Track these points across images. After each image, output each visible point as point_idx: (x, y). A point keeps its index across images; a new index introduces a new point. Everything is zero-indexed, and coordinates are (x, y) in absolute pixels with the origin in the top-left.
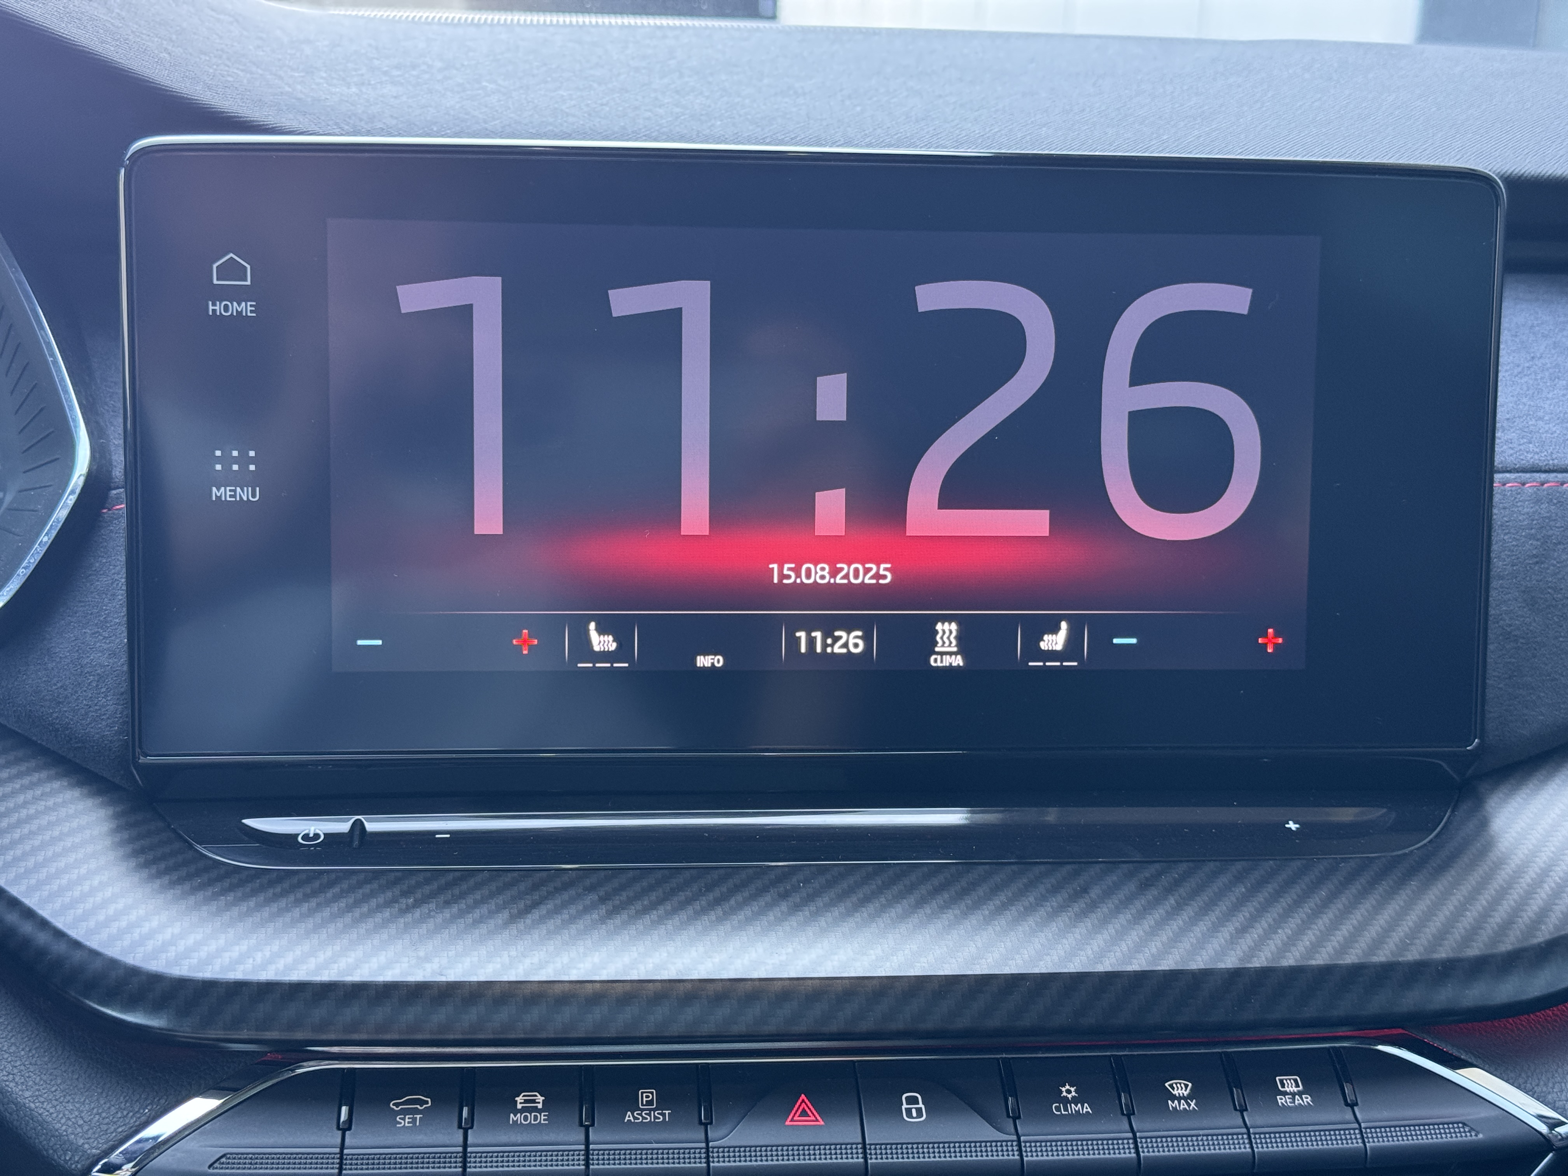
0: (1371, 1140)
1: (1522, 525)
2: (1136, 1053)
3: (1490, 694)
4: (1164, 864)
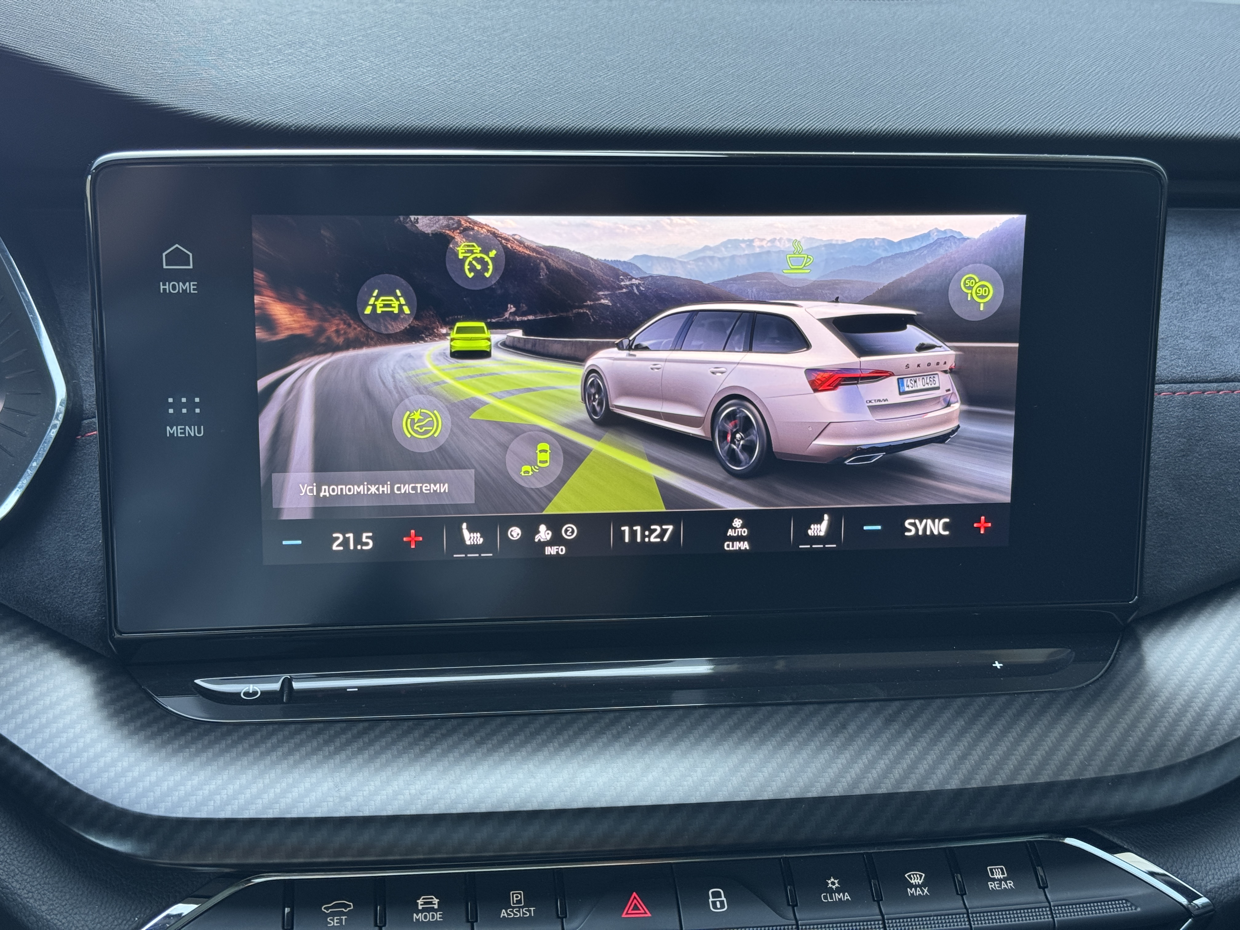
0: (1058, 915)
1: (1173, 426)
2: (883, 851)
3: (1147, 560)
4: (902, 702)
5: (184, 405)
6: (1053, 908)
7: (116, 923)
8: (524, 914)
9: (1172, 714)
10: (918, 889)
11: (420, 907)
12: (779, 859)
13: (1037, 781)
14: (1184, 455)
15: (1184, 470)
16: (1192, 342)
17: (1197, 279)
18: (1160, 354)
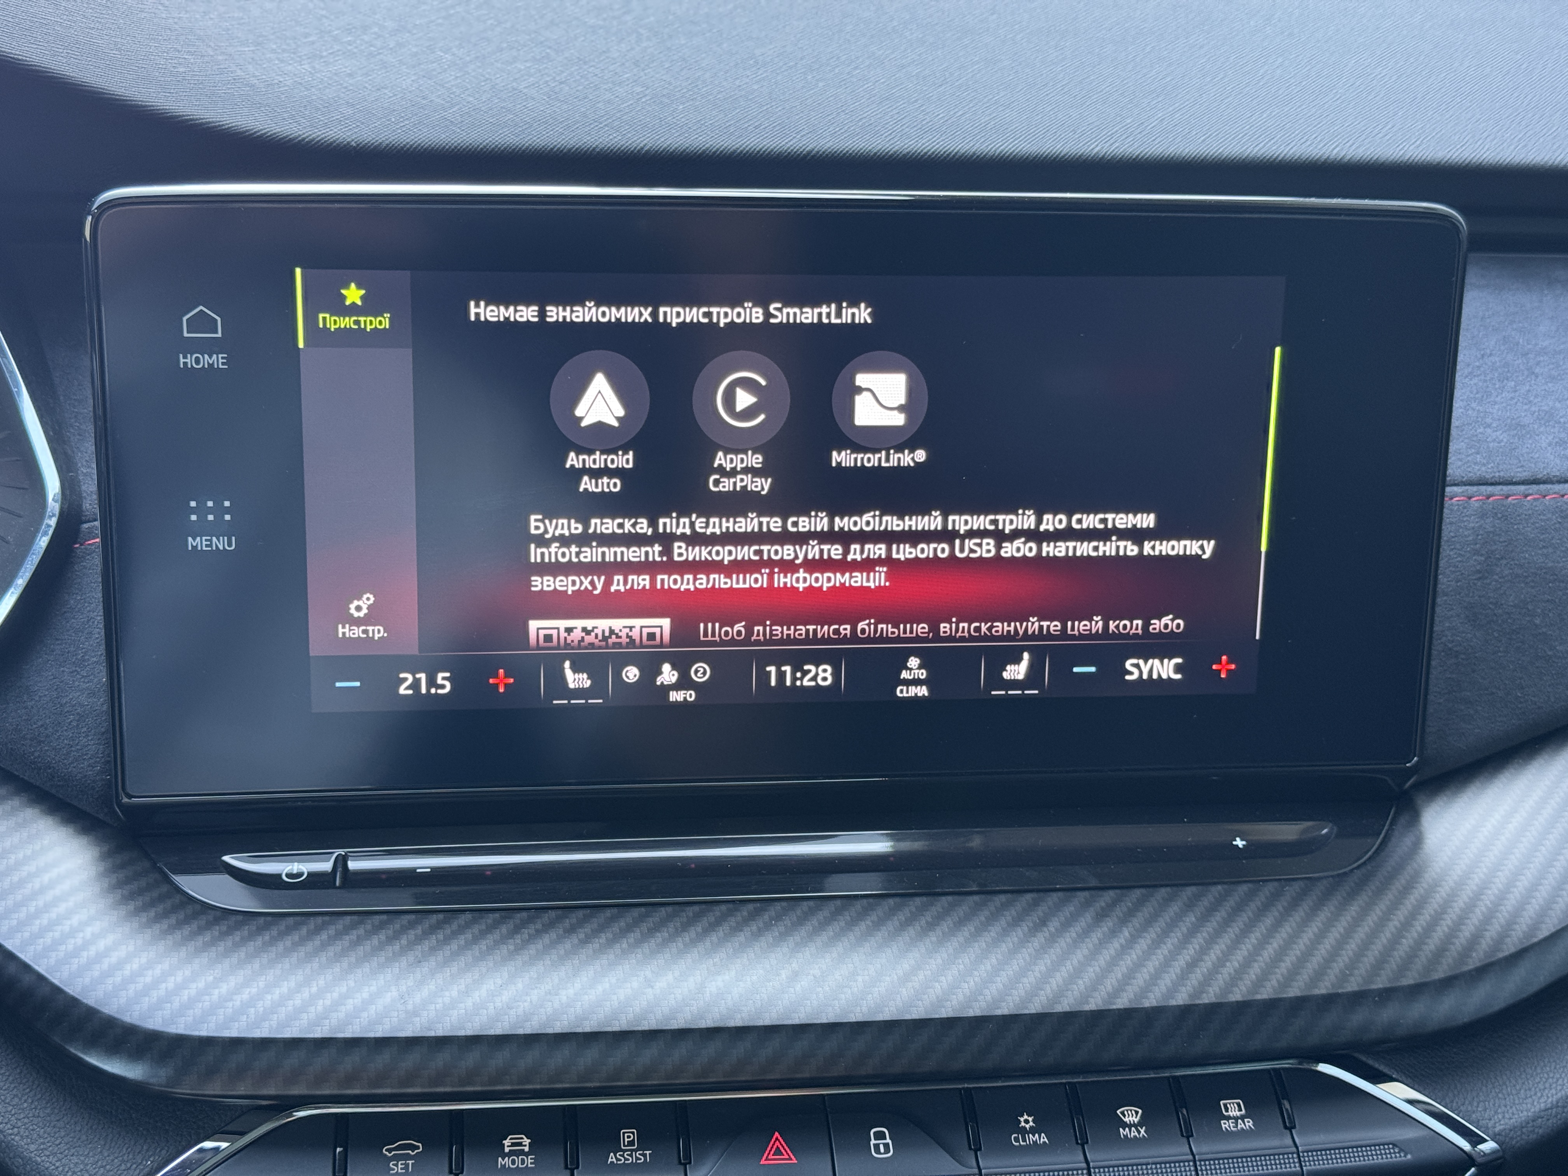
0: (1308, 1164)
2: (1090, 1080)
3: (1430, 710)
4: (1118, 891)
5: (210, 511)
6: (1301, 1154)
7: (123, 1167)
8: (637, 1159)
9: (1457, 910)
10: (1133, 1129)
11: (507, 1150)
12: (960, 1090)
13: (1285, 996)
14: (1479, 579)
15: (1479, 597)
16: (1494, 431)
17: (1502, 348)
18: (1453, 447)
